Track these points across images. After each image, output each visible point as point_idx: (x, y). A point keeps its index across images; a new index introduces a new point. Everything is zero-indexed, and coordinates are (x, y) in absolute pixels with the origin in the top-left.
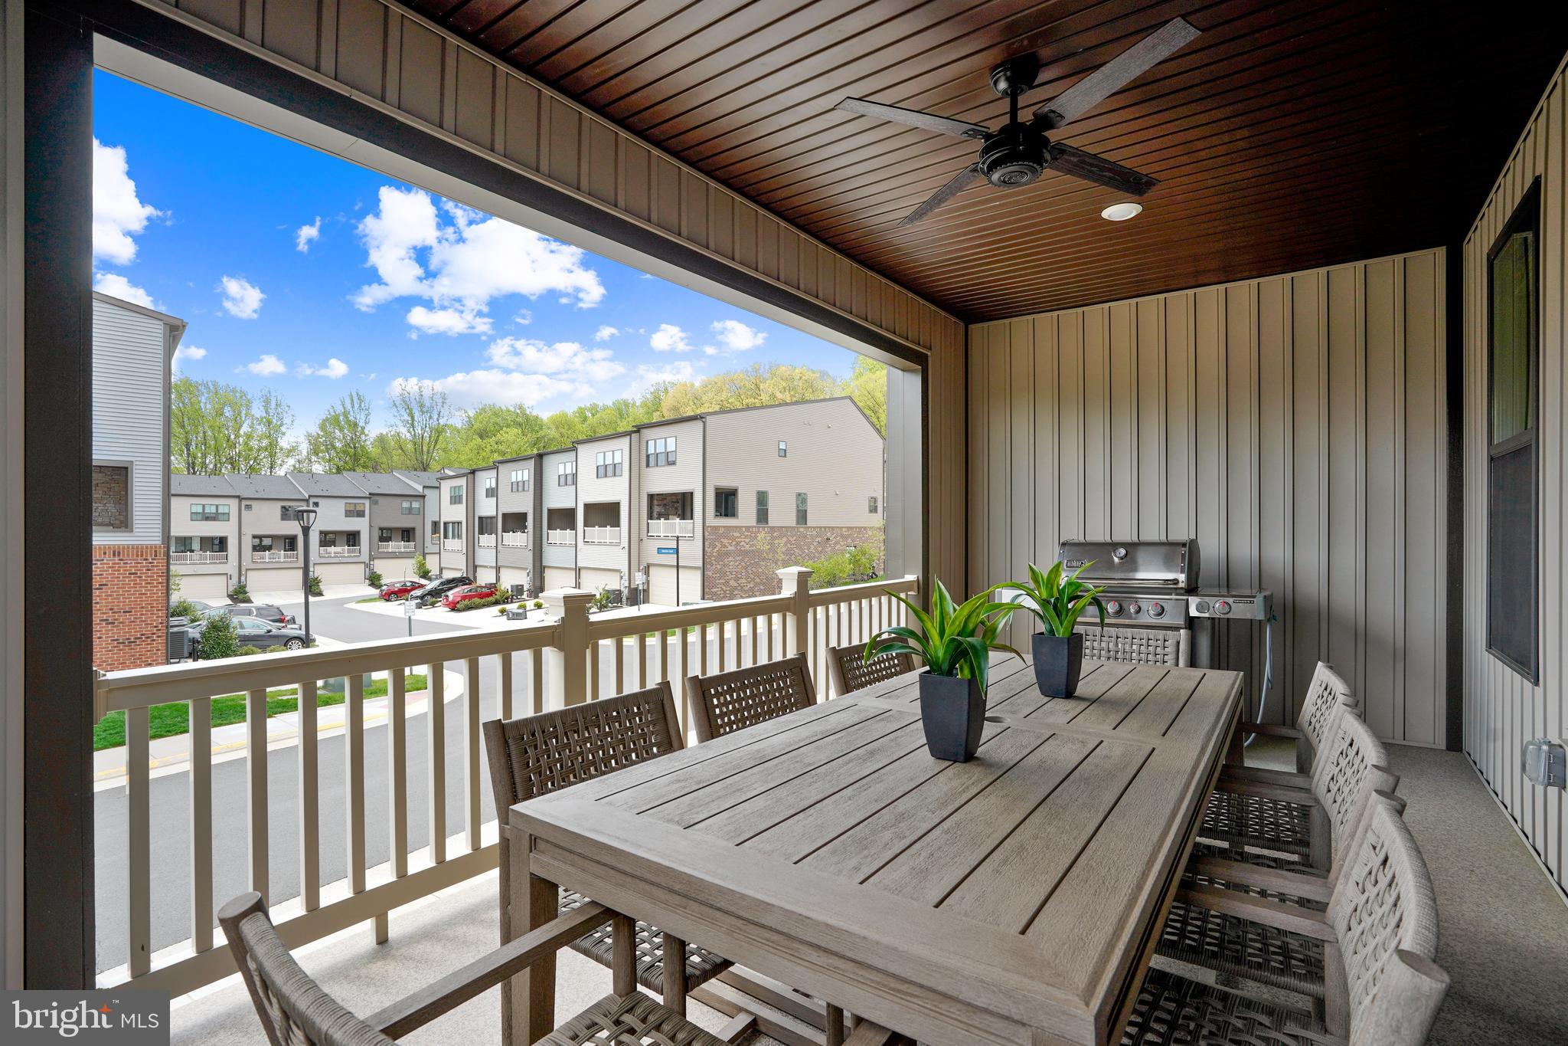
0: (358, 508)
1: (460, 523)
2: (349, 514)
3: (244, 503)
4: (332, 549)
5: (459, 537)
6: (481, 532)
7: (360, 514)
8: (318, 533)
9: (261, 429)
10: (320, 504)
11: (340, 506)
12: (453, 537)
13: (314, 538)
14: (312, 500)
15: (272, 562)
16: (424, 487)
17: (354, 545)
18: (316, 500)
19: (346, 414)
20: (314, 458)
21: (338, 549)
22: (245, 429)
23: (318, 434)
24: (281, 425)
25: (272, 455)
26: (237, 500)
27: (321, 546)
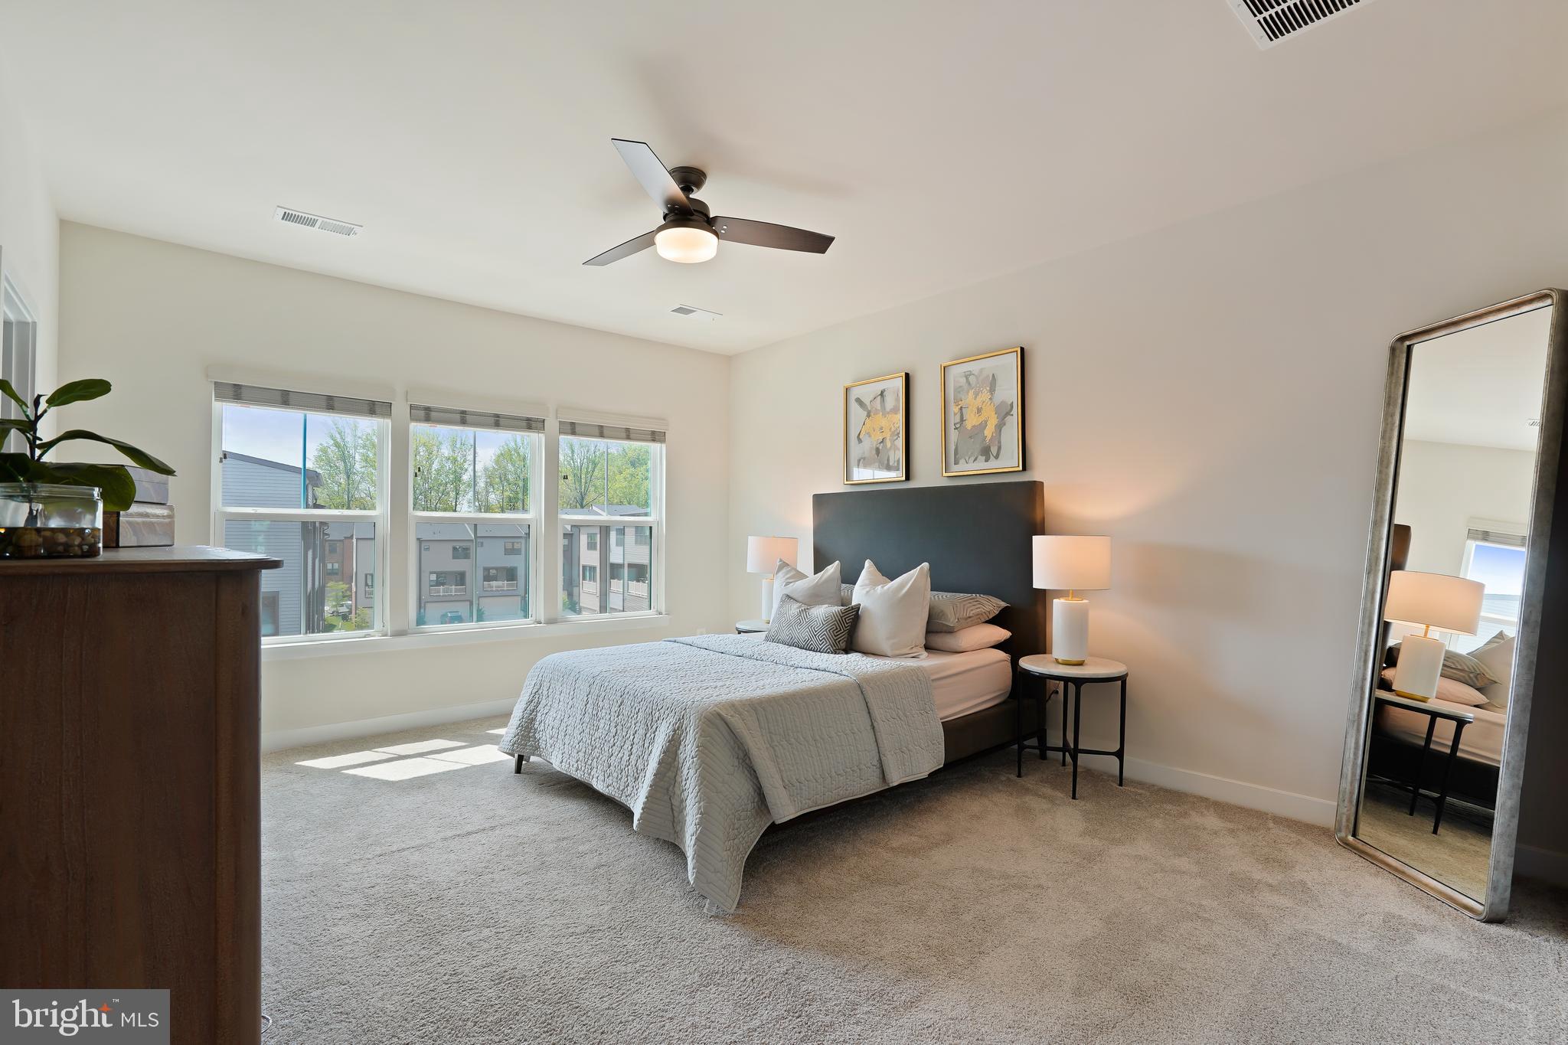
1: (595, 568)
4: (494, 583)
5: (595, 580)
6: (612, 577)
8: (482, 569)
9: (449, 465)
10: (484, 544)
11: (500, 546)
12: (590, 580)
13: (480, 574)
15: (445, 596)
16: (572, 526)
19: (516, 450)
21: (500, 583)
22: (435, 466)
23: (494, 468)
24: (465, 461)
27: (484, 581)
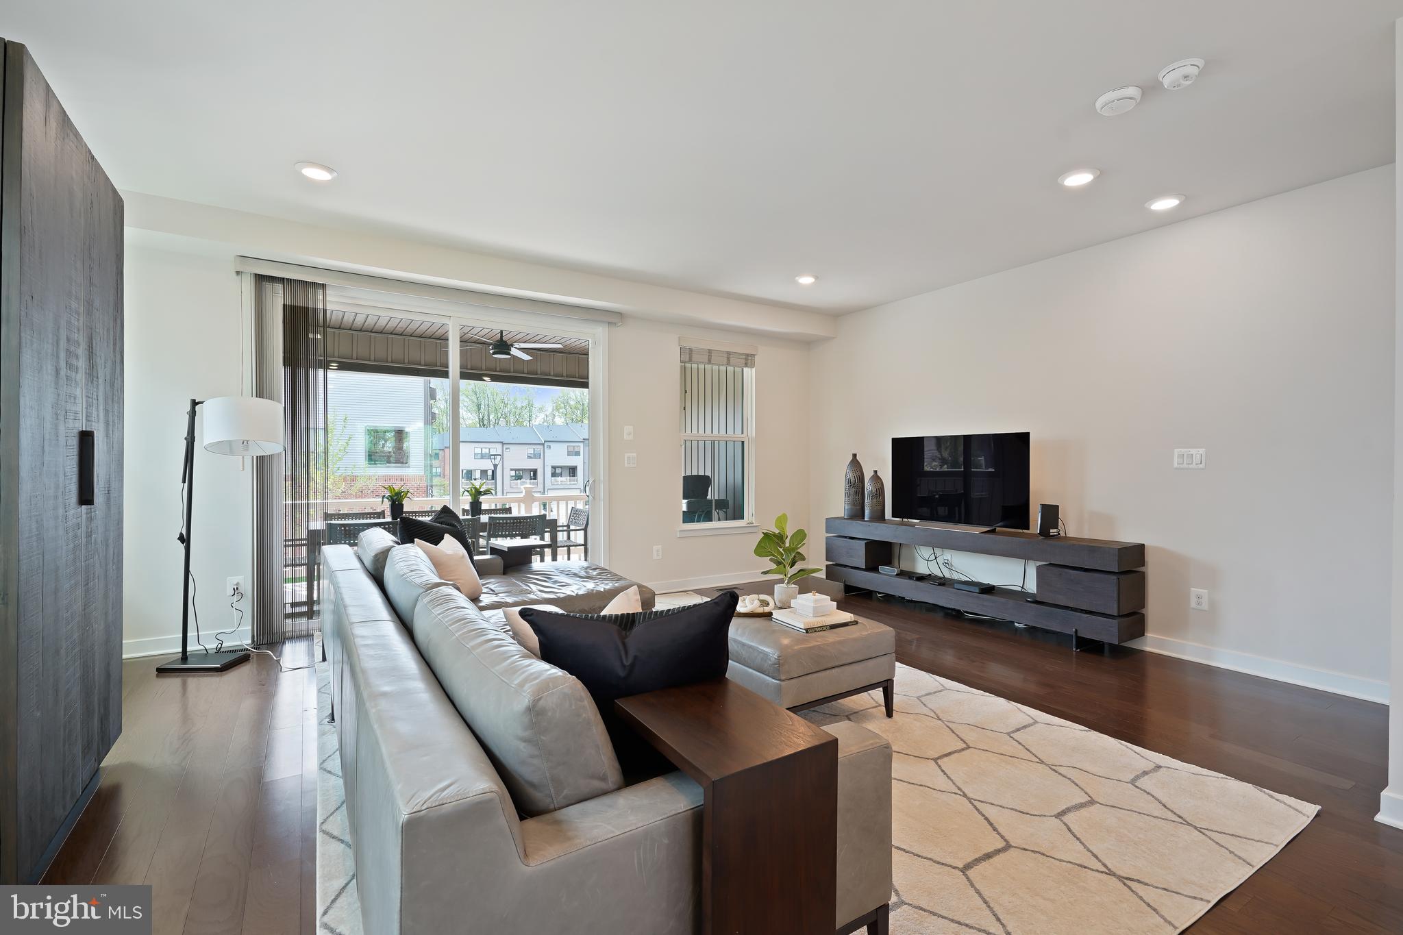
0: (576, 450)
2: (570, 453)
3: (505, 446)
7: (577, 454)
14: (546, 444)
17: (574, 476)
18: (549, 444)
20: (557, 414)
25: (530, 411)
26: (500, 445)
